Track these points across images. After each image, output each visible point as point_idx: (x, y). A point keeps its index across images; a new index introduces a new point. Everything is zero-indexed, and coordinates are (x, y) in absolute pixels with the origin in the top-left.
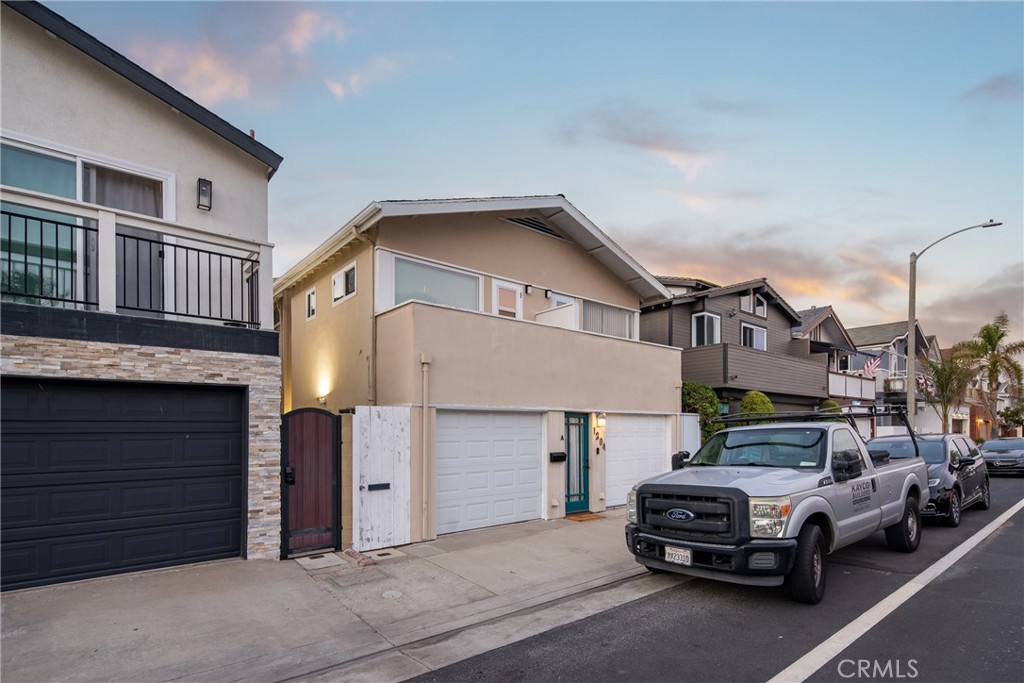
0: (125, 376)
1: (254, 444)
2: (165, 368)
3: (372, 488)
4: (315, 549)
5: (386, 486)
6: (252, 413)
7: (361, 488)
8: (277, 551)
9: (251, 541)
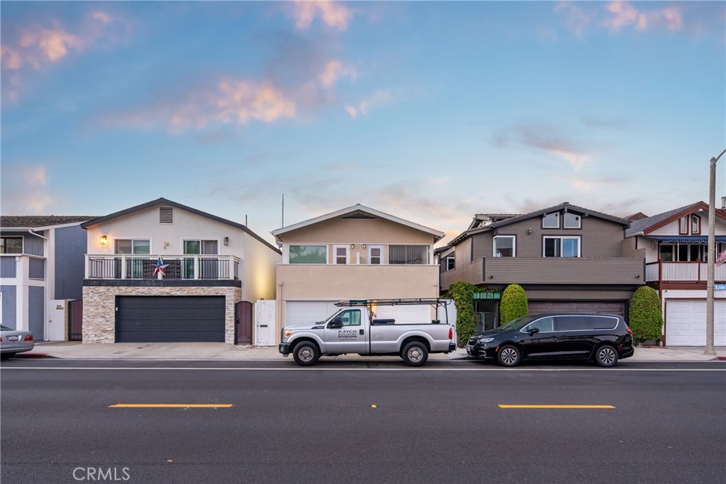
0: (198, 294)
1: (227, 311)
2: (206, 292)
3: (261, 326)
4: (244, 343)
5: (266, 326)
6: (226, 303)
7: (258, 326)
8: (233, 342)
9: (226, 338)
